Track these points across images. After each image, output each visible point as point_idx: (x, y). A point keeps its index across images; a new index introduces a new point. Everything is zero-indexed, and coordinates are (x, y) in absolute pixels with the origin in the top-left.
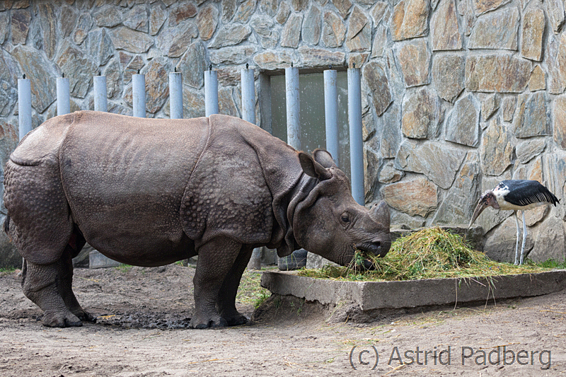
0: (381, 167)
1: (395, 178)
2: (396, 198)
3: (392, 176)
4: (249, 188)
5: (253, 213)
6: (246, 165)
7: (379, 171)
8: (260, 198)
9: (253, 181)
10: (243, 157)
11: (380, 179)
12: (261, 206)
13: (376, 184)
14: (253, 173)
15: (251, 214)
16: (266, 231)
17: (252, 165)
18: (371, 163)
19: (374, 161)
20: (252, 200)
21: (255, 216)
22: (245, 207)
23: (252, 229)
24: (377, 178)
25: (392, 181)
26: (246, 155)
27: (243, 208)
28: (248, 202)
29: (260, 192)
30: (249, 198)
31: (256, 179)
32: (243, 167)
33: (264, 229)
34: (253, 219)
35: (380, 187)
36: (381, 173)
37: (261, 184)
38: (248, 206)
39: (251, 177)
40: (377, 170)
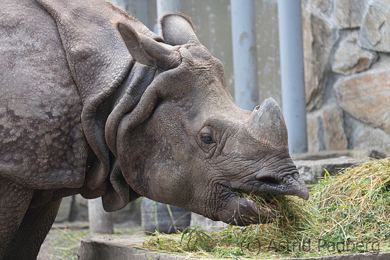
0: (336, 45)
1: (361, 65)
2: (362, 101)
3: (355, 61)
4: (42, 87)
5: (50, 133)
6: (38, 45)
7: (333, 51)
8: (63, 106)
9: (51, 75)
10: (31, 32)
11: (335, 67)
12: (65, 122)
13: (328, 76)
14: (51, 61)
15: (47, 136)
16: (76, 167)
17: (49, 47)
18: (319, 38)
19: (325, 33)
20: (48, 109)
21: (54, 140)
22: (35, 123)
23: (49, 163)
24: (329, 65)
25: (355, 70)
26: (37, 29)
27: (32, 125)
28: (40, 114)
29: (63, 96)
30: (42, 106)
31: (55, 71)
32: (31, 50)
33: (72, 164)
34: (51, 146)
35: (334, 80)
36: (337, 56)
37: (64, 81)
38: (41, 121)
39: (46, 68)
40: (328, 49)
